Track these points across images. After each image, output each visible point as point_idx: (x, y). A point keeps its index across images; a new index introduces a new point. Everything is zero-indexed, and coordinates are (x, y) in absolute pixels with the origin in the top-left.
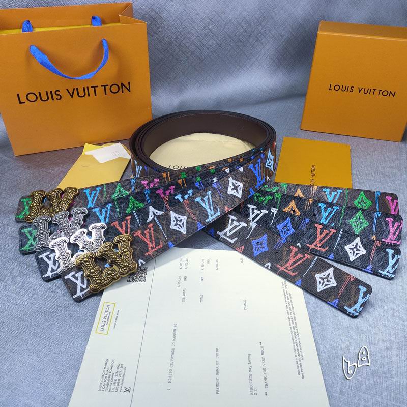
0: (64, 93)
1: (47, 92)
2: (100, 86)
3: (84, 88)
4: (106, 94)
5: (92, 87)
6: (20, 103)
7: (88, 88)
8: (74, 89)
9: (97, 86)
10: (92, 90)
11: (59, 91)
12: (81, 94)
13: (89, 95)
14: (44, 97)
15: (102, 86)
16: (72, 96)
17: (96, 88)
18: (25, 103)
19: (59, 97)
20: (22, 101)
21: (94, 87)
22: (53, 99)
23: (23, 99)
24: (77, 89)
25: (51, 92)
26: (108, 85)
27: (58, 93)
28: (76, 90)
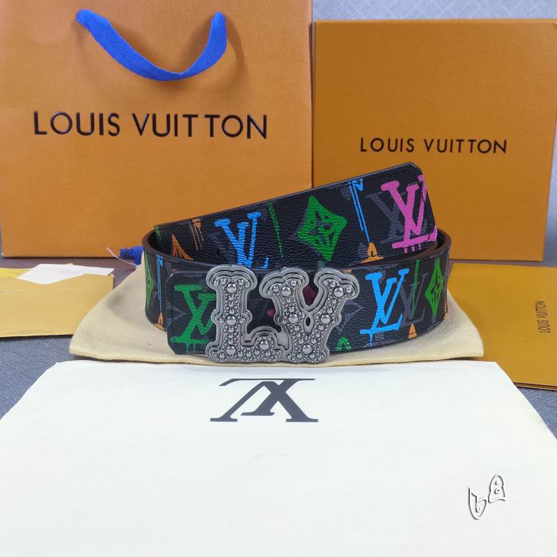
0: (125, 122)
1: (92, 116)
2: (201, 116)
3: (168, 116)
4: (212, 135)
5: (185, 116)
6: (37, 132)
7: (176, 117)
8: (148, 115)
9: (196, 116)
10: (183, 123)
11: (117, 116)
12: (161, 128)
13: (176, 135)
14: (86, 127)
15: (207, 116)
16: (141, 131)
17: (193, 119)
18: (45, 133)
19: (114, 130)
20: (40, 129)
21: (190, 117)
22: (101, 133)
23: (44, 125)
24: (154, 116)
25: (101, 116)
26: (218, 116)
27: (114, 119)
28: (150, 118)
